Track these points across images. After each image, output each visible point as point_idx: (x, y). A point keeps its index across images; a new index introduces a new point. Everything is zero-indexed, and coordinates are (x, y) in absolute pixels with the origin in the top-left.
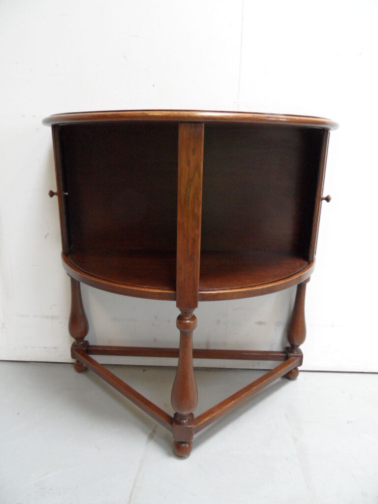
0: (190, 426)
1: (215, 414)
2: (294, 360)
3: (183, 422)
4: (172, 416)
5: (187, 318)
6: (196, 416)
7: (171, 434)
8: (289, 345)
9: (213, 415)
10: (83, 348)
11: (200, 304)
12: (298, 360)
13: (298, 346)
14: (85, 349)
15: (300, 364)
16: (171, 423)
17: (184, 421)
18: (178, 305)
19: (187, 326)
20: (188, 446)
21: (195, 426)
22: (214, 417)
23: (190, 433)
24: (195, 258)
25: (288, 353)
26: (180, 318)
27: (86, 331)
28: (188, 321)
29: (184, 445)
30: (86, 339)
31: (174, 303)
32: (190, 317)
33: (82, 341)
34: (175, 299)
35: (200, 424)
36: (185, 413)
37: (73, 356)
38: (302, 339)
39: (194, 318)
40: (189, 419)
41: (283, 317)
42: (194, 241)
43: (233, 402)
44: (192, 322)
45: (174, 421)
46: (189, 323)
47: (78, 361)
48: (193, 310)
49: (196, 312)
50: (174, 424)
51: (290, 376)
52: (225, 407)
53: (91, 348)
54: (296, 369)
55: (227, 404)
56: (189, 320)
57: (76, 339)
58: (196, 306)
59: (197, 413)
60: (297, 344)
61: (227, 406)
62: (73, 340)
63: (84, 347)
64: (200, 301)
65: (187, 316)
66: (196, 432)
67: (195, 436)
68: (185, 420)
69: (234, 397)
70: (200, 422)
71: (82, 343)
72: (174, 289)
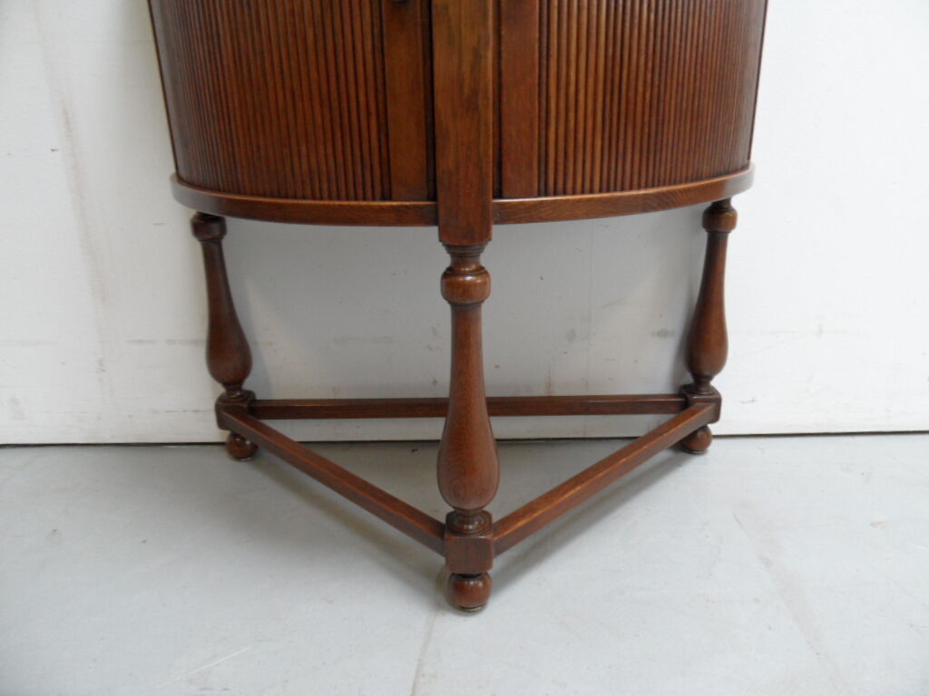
0: (483, 537)
1: (540, 512)
2: (702, 408)
3: (467, 529)
4: (443, 520)
5: (467, 269)
6: (496, 518)
7: (441, 560)
8: (689, 379)
9: (535, 515)
10: (241, 404)
11: (498, 231)
12: (710, 408)
13: (710, 378)
14: (245, 406)
15: (715, 417)
16: (441, 535)
17: (471, 527)
18: (443, 238)
19: (466, 289)
20: (481, 584)
21: (496, 539)
22: (536, 519)
23: (485, 554)
24: (480, 103)
25: (688, 396)
26: (449, 274)
27: (245, 368)
28: (469, 278)
29: (472, 583)
30: (248, 385)
32: (474, 267)
33: (239, 389)
34: (435, 222)
35: (506, 533)
37: (222, 423)
38: (718, 363)
39: (481, 271)
40: (480, 521)
41: (675, 320)
42: (477, 56)
43: (578, 488)
44: (479, 281)
45: (445, 532)
46: (470, 282)
47: (234, 435)
48: (481, 250)
49: (487, 258)
50: (446, 536)
51: (692, 444)
52: (562, 499)
53: (258, 405)
54: (704, 428)
55: (565, 492)
56: (471, 273)
57: (225, 384)
58: (485, 236)
60: (707, 373)
61: (566, 496)
62: (221, 390)
63: (242, 401)
64: (496, 223)
65: (465, 264)
66: (499, 552)
68: (473, 523)
69: (577, 480)
70: (506, 529)
71: (238, 394)
72: (433, 196)
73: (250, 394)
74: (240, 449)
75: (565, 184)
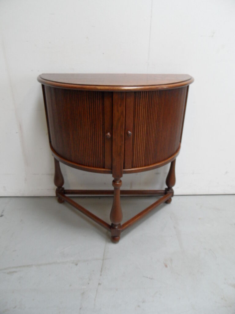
0: (119, 229)
1: (131, 223)
2: (169, 194)
3: (116, 228)
4: (111, 225)
12: (171, 194)
14: (62, 192)
15: (172, 196)
18: (113, 176)
20: (118, 238)
21: (121, 229)
23: (119, 232)
25: (167, 191)
26: (114, 182)
28: (118, 183)
29: (116, 238)
31: (111, 175)
32: (119, 181)
34: (112, 173)
36: (117, 223)
38: (174, 184)
39: (121, 181)
40: (118, 226)
42: (121, 147)
44: (120, 183)
45: (111, 227)
49: (121, 179)
50: (111, 229)
51: (168, 202)
52: (135, 220)
53: (65, 191)
54: (170, 198)
55: (136, 218)
56: (118, 182)
57: (58, 187)
58: (121, 176)
59: (122, 223)
60: (171, 186)
64: (124, 174)
65: (117, 180)
67: (121, 233)
70: (123, 227)
71: (61, 189)
72: (112, 169)
73: (63, 188)
74: (60, 201)
75: (137, 165)
